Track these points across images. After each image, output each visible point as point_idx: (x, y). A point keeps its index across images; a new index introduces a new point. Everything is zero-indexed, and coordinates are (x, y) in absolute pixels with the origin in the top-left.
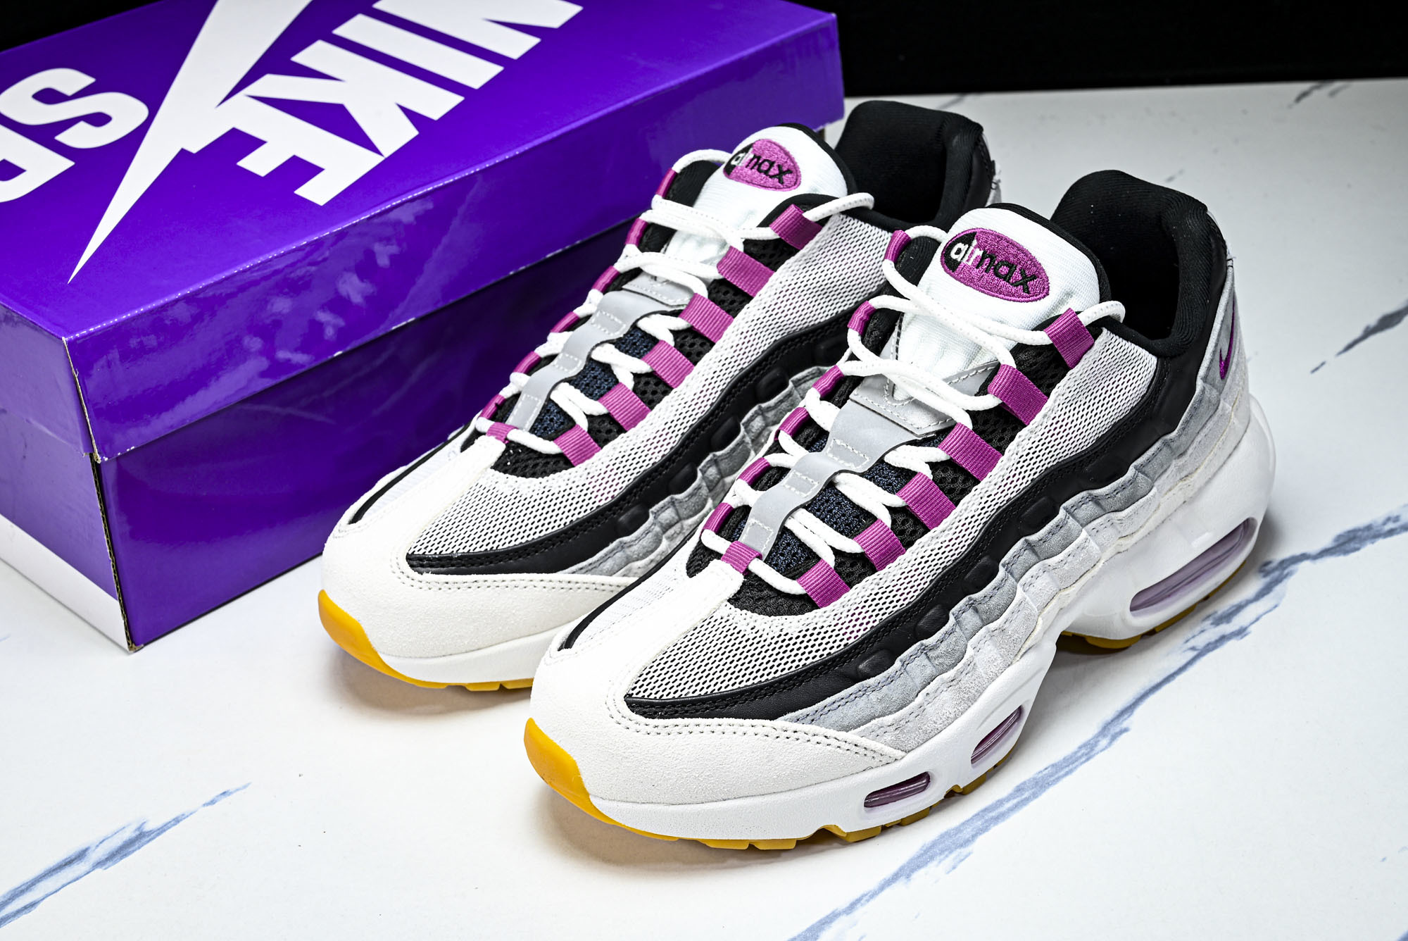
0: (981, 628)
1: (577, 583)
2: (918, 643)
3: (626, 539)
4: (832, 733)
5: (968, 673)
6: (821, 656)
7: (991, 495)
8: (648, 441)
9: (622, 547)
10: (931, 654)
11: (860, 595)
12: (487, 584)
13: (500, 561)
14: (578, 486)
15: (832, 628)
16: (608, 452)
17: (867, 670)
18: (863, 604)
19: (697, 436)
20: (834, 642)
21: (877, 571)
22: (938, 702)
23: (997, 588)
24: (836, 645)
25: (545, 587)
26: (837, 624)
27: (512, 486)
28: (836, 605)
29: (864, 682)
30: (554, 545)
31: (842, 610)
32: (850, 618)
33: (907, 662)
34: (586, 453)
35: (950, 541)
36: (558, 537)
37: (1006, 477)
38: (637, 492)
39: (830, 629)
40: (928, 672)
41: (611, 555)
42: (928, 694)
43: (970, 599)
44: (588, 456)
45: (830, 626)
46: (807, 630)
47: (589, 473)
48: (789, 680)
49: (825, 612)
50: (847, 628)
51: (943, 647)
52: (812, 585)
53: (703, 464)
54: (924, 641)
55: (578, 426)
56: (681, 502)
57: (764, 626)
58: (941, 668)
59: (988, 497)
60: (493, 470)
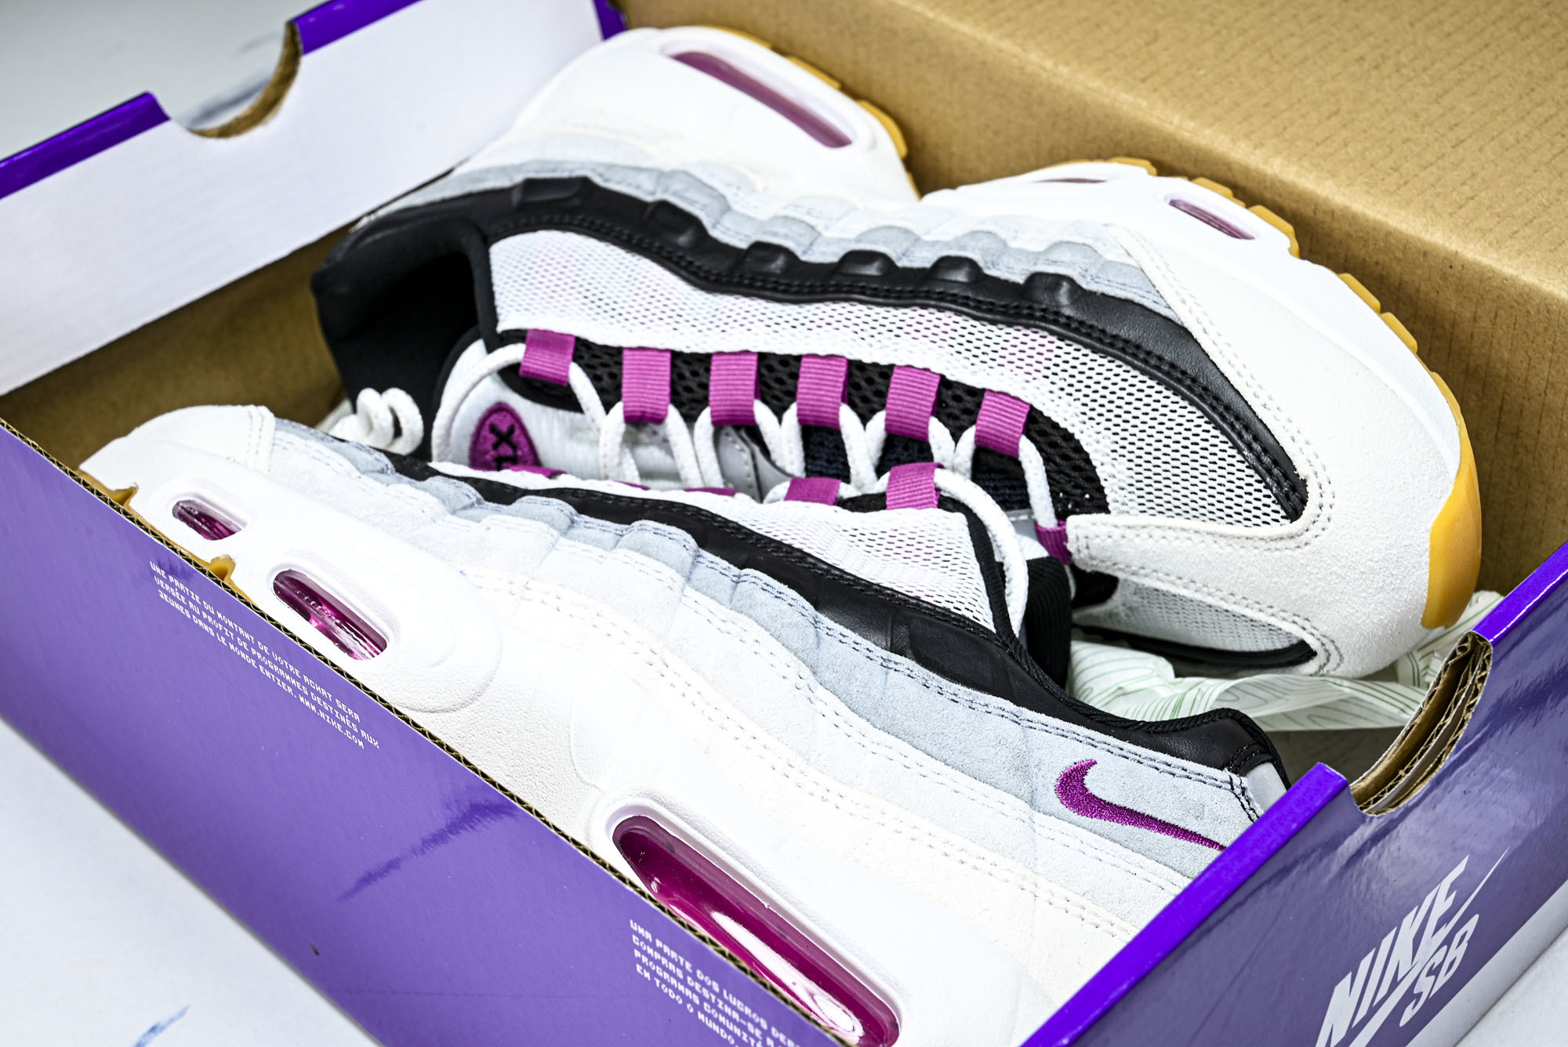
1: (1180, 295)
8: (935, 342)
14: (1053, 383)
16: (983, 378)
27: (1113, 465)
34: (1003, 402)
44: (1004, 397)
47: (1027, 381)
53: (918, 264)
55: (976, 441)
60: (1110, 508)
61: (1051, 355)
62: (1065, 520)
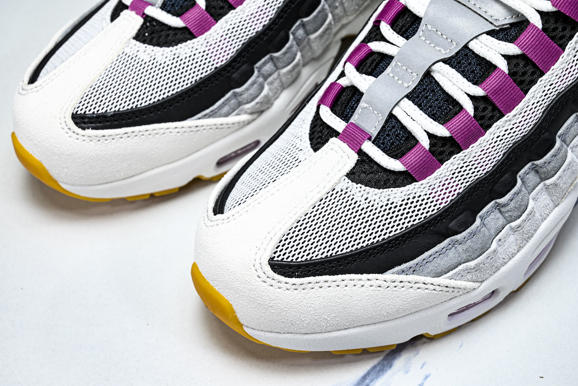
0: (540, 183)
1: (202, 126)
2: (493, 202)
3: (238, 90)
4: (429, 280)
5: (530, 219)
6: (419, 219)
7: (552, 84)
8: (252, 15)
9: (235, 95)
10: (503, 209)
11: (450, 169)
12: (135, 134)
13: (144, 115)
14: (200, 53)
15: (428, 196)
16: (222, 25)
17: (455, 228)
18: (451, 176)
19: (289, 9)
20: (430, 207)
21: (462, 150)
22: (506, 244)
23: (554, 156)
24: (431, 209)
25: (178, 132)
26: (432, 193)
27: (149, 54)
28: (431, 179)
29: (452, 238)
30: (184, 99)
31: (435, 182)
32: (441, 188)
33: (485, 217)
34: (205, 27)
35: (520, 123)
36: (186, 94)
37: (565, 69)
38: (245, 54)
39: (426, 197)
40: (501, 223)
41: (227, 102)
42: (500, 240)
43: (533, 164)
44: (206, 29)
45: (426, 195)
46: (408, 199)
47: (208, 43)
48: (396, 241)
49: (422, 184)
50: (439, 196)
51: (512, 204)
52: (412, 164)
53: (293, 28)
54: (498, 201)
55: (198, 5)
56: (277, 58)
57: (375, 197)
58: (509, 219)
59: (550, 85)
60: (135, 41)
61: (212, 59)
62: (144, 18)
